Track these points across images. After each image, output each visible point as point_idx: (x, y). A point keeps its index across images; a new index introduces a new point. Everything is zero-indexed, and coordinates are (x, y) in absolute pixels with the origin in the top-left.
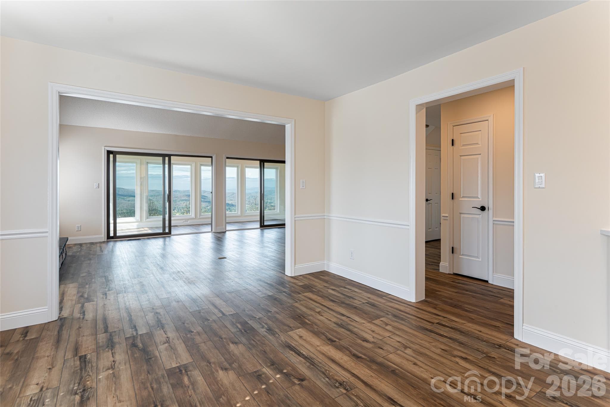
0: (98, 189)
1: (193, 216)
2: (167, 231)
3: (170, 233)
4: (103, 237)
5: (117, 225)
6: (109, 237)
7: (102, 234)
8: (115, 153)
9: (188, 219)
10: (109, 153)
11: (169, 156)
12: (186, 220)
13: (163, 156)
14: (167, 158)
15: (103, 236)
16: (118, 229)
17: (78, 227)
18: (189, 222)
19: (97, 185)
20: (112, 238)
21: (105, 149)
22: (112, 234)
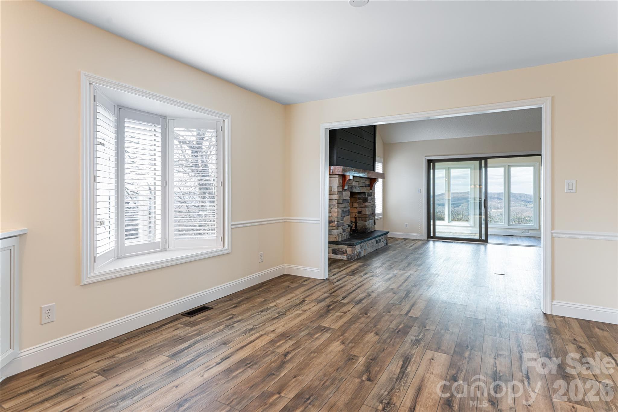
0: (421, 194)
1: (536, 227)
2: (483, 238)
3: (486, 241)
4: (424, 236)
5: (436, 227)
6: (429, 237)
7: (423, 233)
8: (434, 161)
9: (529, 230)
10: (429, 161)
11: (486, 159)
12: (527, 230)
13: (480, 159)
14: (483, 162)
15: (424, 234)
16: (436, 230)
17: (406, 225)
18: (530, 233)
19: (420, 191)
20: (432, 238)
21: (425, 158)
22: (432, 235)
